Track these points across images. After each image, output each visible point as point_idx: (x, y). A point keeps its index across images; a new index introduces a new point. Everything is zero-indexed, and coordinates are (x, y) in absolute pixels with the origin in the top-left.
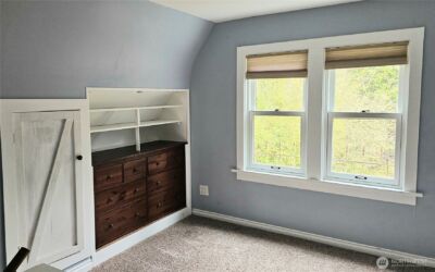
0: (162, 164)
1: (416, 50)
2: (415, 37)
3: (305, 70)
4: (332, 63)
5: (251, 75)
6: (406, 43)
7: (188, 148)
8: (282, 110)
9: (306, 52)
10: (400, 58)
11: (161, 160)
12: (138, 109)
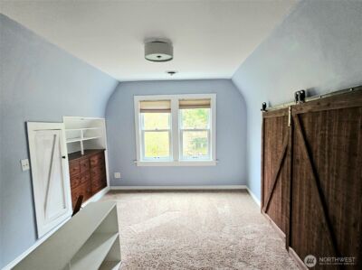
0: (96, 162)
1: (213, 103)
2: (213, 97)
3: (170, 109)
4: (181, 106)
5: (142, 110)
6: (210, 99)
7: (106, 152)
8: (159, 129)
9: (170, 101)
10: (208, 105)
11: (95, 160)
12: (82, 130)
